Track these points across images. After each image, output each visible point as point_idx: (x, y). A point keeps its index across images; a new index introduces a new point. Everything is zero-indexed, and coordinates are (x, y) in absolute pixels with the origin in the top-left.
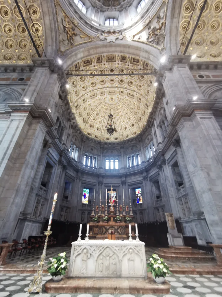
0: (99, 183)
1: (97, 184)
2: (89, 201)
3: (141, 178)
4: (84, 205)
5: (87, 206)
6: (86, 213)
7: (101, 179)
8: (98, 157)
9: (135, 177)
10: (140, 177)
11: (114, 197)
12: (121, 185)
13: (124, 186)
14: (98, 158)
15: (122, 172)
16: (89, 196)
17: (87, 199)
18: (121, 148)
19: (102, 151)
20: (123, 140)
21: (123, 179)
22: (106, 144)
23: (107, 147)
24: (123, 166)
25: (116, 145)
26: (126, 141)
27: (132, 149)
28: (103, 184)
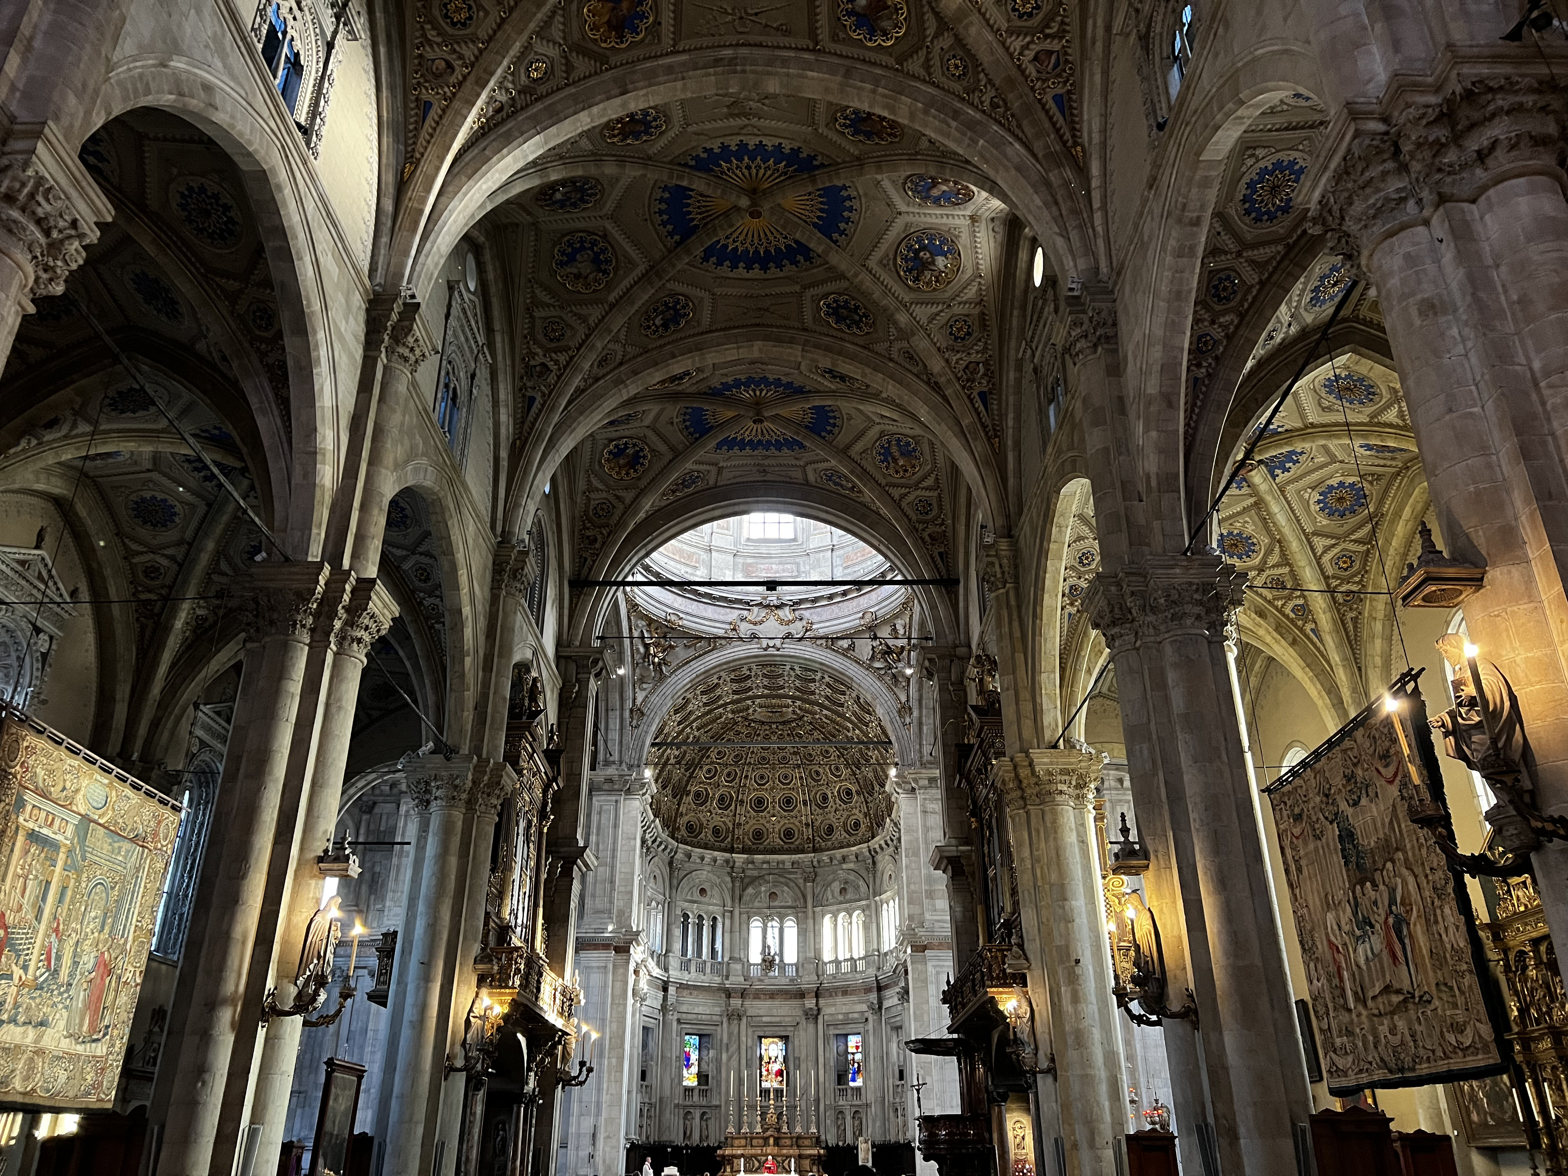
0: (730, 1017)
1: (725, 1020)
2: (702, 1077)
3: (865, 1007)
4: (688, 1090)
5: (696, 1092)
6: (697, 1114)
7: (736, 1002)
8: (723, 915)
9: (848, 999)
10: (861, 1002)
12: (802, 1021)
13: (811, 1027)
14: (723, 922)
15: (808, 981)
16: (700, 1060)
17: (694, 1069)
18: (806, 880)
19: (737, 892)
20: (815, 850)
21: (810, 1003)
22: (753, 862)
23: (755, 873)
24: (812, 955)
25: (788, 865)
26: (825, 857)
27: (843, 891)
28: (745, 1020)
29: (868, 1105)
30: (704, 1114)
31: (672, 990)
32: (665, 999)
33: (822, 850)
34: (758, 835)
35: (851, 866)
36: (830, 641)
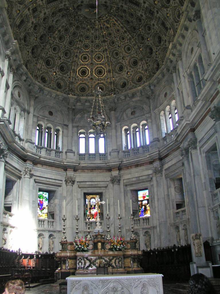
0: (66, 181)
2: (50, 214)
4: (41, 221)
5: (46, 223)
6: (47, 235)
7: (70, 173)
8: (63, 128)
12: (111, 184)
14: (63, 132)
15: (113, 160)
16: (49, 206)
17: (46, 211)
18: (110, 110)
19: (71, 115)
21: (115, 173)
22: (80, 101)
23: (81, 107)
27: (133, 113)
28: (76, 183)
29: (154, 227)
30: (51, 236)
34: (83, 90)
35: (138, 98)
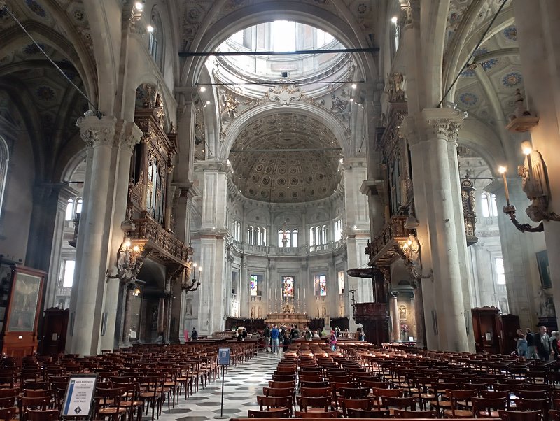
0: (270, 269)
1: (268, 270)
2: (259, 292)
3: (327, 264)
4: (253, 297)
5: (256, 298)
7: (273, 263)
8: (267, 228)
9: (320, 261)
10: (325, 262)
11: (292, 285)
12: (301, 270)
13: (305, 273)
14: (267, 231)
15: (303, 254)
16: (258, 286)
17: (256, 289)
18: (302, 213)
19: (273, 218)
20: (306, 201)
21: (304, 263)
22: (279, 206)
23: (280, 211)
24: (304, 243)
25: (294, 207)
26: (310, 203)
27: (318, 217)
28: (276, 270)
30: (259, 307)
31: (244, 257)
32: (242, 261)
33: (308, 201)
34: (281, 195)
35: (322, 207)
36: (313, 101)
